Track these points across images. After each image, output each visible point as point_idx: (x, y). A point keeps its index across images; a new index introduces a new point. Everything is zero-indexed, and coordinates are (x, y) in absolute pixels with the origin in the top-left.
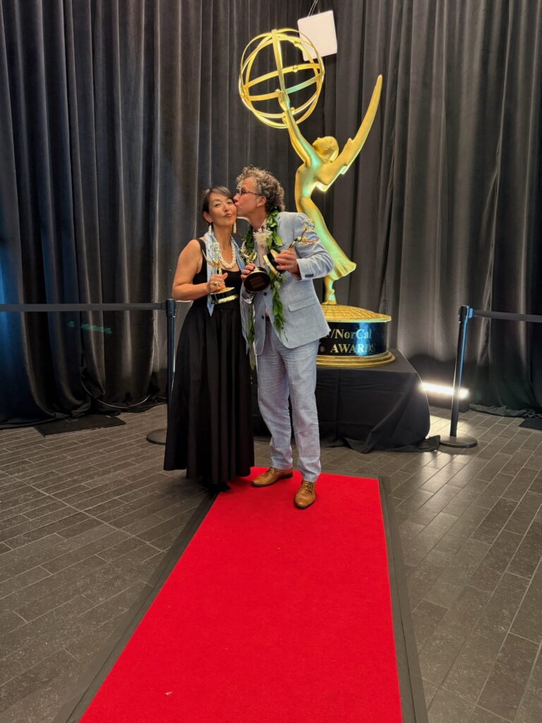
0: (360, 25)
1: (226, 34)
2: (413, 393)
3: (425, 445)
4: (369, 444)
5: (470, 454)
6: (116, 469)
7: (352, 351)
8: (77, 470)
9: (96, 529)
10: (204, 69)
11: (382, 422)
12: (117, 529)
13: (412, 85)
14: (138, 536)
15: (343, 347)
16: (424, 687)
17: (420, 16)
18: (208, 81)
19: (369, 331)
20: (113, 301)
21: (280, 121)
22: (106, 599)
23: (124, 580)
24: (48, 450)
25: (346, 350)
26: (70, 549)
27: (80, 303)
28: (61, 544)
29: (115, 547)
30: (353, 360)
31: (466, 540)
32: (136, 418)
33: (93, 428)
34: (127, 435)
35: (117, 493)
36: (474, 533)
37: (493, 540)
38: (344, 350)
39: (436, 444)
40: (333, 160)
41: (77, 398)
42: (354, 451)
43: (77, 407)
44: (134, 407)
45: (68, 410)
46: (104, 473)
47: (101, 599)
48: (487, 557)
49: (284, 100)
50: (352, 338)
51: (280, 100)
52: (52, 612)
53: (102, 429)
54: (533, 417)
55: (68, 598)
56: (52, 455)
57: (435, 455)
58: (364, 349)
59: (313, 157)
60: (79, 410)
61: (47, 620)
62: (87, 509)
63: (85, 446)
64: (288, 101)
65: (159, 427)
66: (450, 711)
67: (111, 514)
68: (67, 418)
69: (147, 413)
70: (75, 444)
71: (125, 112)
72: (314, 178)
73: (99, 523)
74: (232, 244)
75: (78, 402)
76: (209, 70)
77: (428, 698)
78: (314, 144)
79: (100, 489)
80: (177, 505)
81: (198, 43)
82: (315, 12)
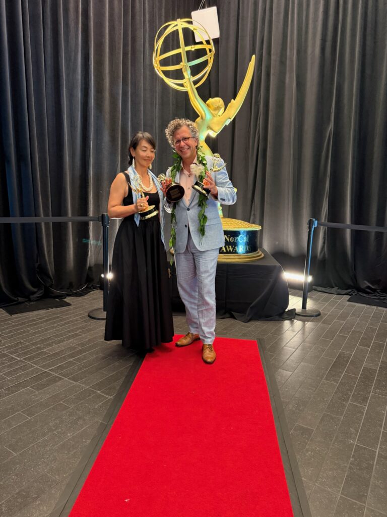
0: (236, 18)
1: (140, 20)
2: (278, 280)
3: (285, 316)
4: (248, 316)
5: (317, 322)
6: (68, 338)
7: (236, 251)
8: (39, 340)
9: (59, 383)
10: (125, 45)
11: (257, 300)
12: (75, 383)
13: (272, 62)
14: (90, 387)
15: (229, 247)
16: (304, 485)
17: (278, 13)
18: (128, 54)
19: (247, 237)
20: (60, 215)
21: (182, 85)
22: (72, 434)
23: (84, 420)
24: (15, 326)
25: (231, 250)
26: (41, 398)
27: (36, 216)
28: (34, 395)
29: (74, 396)
30: (236, 257)
31: (321, 381)
32: (78, 301)
33: (47, 308)
34: (73, 313)
35: (71, 356)
36: (325, 376)
37: (339, 380)
38: (230, 250)
39: (293, 315)
40: (221, 115)
41: (34, 287)
42: (238, 321)
43: (34, 293)
44: (76, 293)
45: (27, 296)
46: (60, 341)
47: (69, 435)
48: (336, 393)
49: (186, 70)
50: (235, 241)
51: (183, 70)
52: (33, 446)
53: (54, 309)
54: (356, 295)
55: (44, 435)
56: (18, 330)
57: (292, 322)
58: (243, 249)
59: (206, 112)
60: (35, 296)
61: (30, 452)
62: (50, 369)
63: (42, 323)
64: (189, 71)
65: (96, 307)
66: (323, 500)
67: (69, 372)
68: (26, 302)
69: (86, 297)
70: (35, 320)
71: (68, 75)
72: (207, 127)
73: (60, 379)
74: (149, 174)
75: (35, 290)
76: (128, 46)
77: (308, 492)
78: (207, 102)
79: (58, 354)
80: (117, 364)
81: (121, 26)
82: (203, 7)
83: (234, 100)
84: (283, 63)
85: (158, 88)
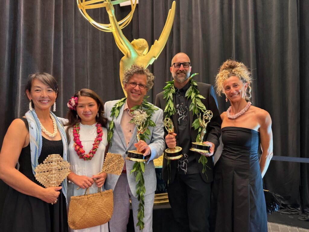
40: (145, 54)
49: (110, 8)
51: (107, 9)
59: (132, 51)
83: (158, 40)
84: (190, 20)
85: (89, 37)
